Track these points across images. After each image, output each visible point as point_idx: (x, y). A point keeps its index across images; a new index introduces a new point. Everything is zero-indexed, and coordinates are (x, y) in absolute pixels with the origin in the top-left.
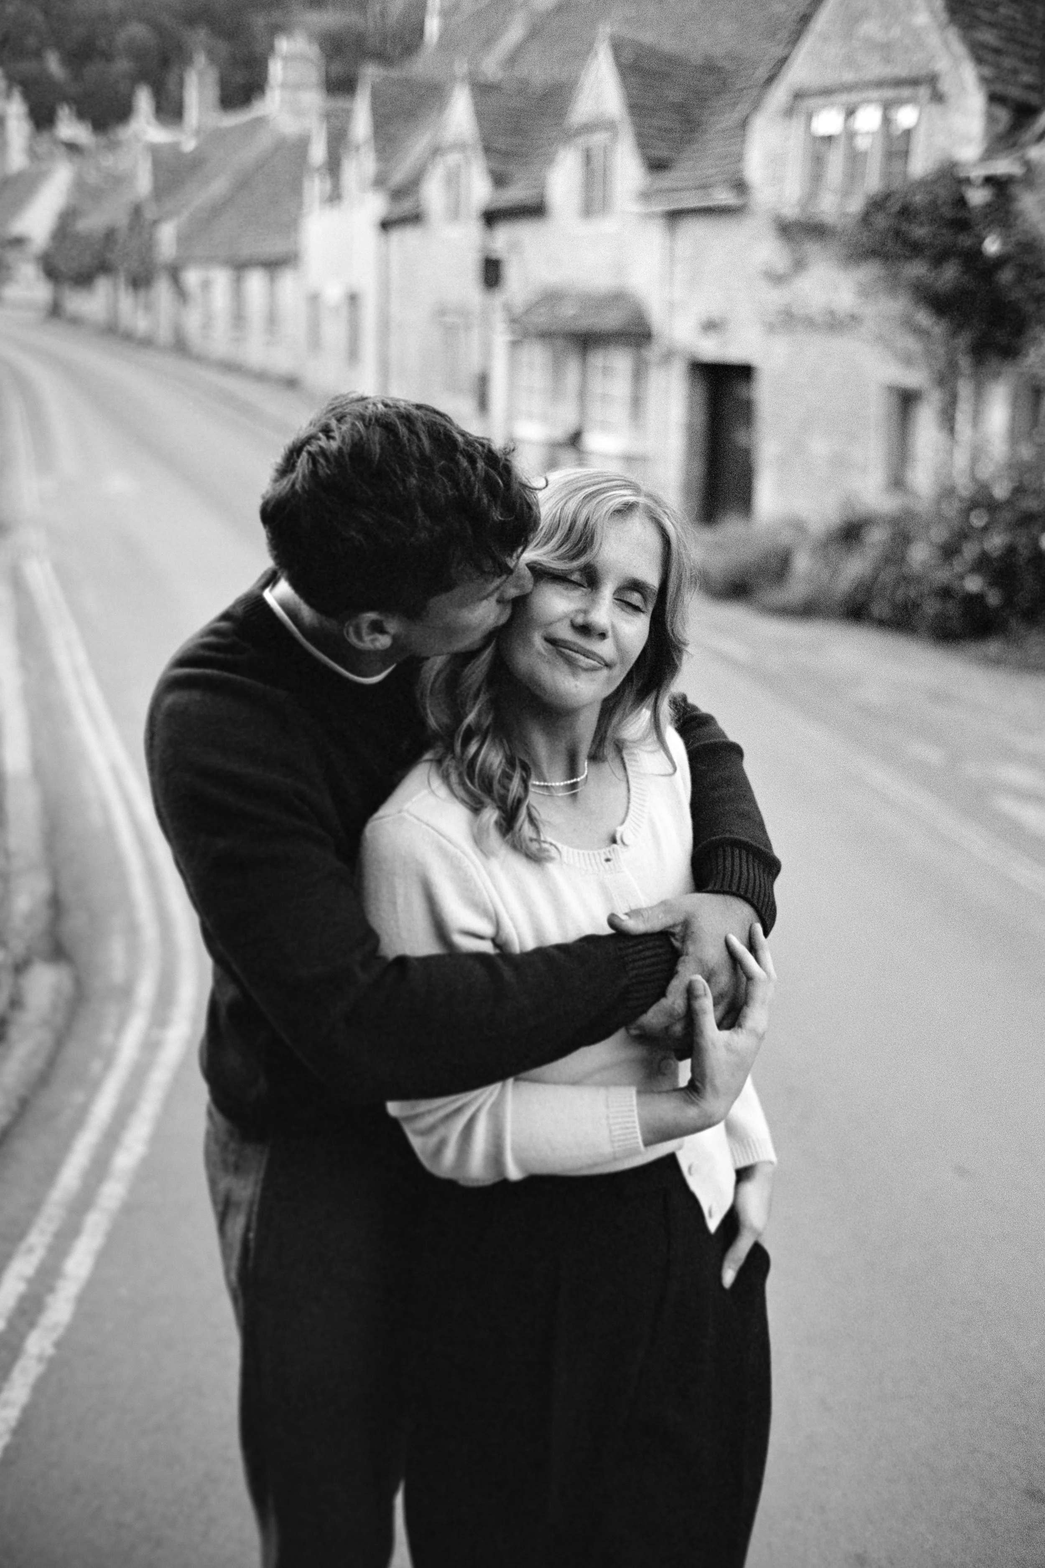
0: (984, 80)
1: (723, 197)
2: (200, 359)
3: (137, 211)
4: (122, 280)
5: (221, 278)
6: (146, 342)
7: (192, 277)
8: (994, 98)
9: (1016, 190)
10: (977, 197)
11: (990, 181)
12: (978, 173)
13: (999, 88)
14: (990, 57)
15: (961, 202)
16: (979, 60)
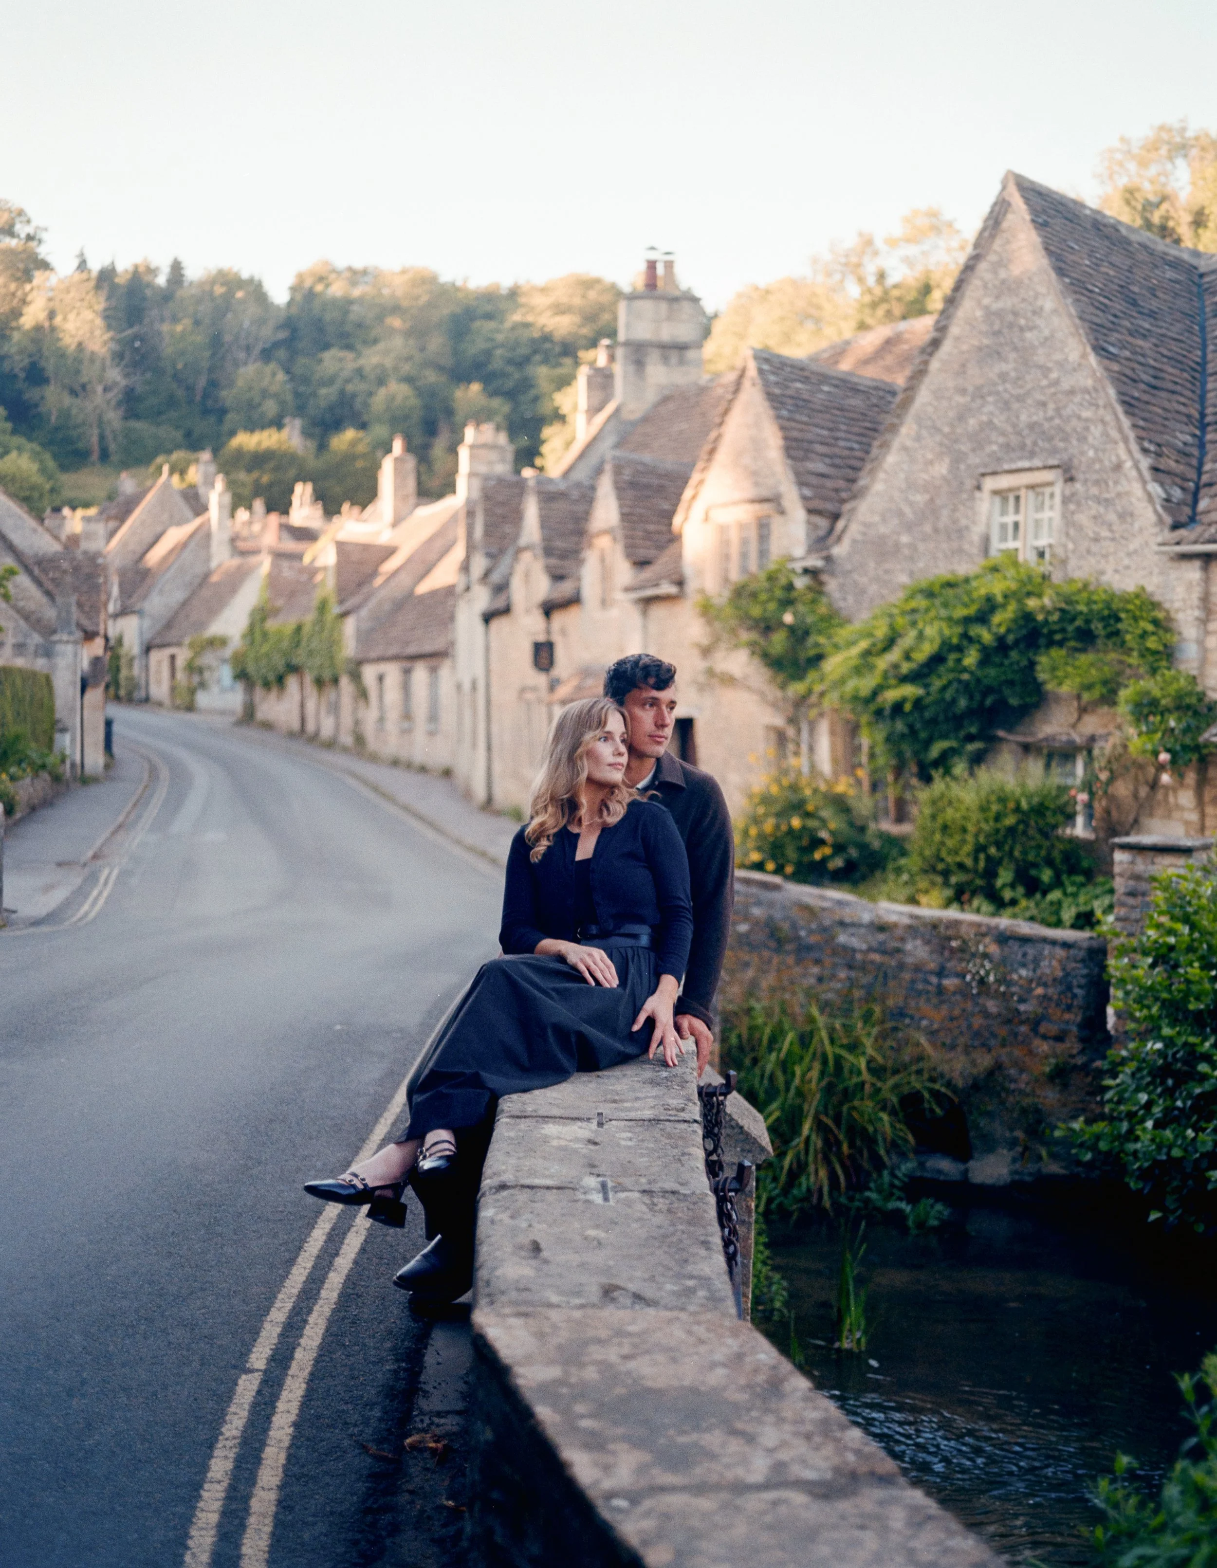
0: (804, 498)
1: (667, 588)
2: (374, 758)
3: (323, 607)
4: (308, 679)
5: (392, 672)
6: (330, 745)
7: (369, 673)
8: (811, 511)
9: (825, 578)
10: (801, 583)
11: (806, 571)
12: (798, 566)
13: (818, 504)
14: (814, 480)
15: (790, 587)
16: (801, 483)
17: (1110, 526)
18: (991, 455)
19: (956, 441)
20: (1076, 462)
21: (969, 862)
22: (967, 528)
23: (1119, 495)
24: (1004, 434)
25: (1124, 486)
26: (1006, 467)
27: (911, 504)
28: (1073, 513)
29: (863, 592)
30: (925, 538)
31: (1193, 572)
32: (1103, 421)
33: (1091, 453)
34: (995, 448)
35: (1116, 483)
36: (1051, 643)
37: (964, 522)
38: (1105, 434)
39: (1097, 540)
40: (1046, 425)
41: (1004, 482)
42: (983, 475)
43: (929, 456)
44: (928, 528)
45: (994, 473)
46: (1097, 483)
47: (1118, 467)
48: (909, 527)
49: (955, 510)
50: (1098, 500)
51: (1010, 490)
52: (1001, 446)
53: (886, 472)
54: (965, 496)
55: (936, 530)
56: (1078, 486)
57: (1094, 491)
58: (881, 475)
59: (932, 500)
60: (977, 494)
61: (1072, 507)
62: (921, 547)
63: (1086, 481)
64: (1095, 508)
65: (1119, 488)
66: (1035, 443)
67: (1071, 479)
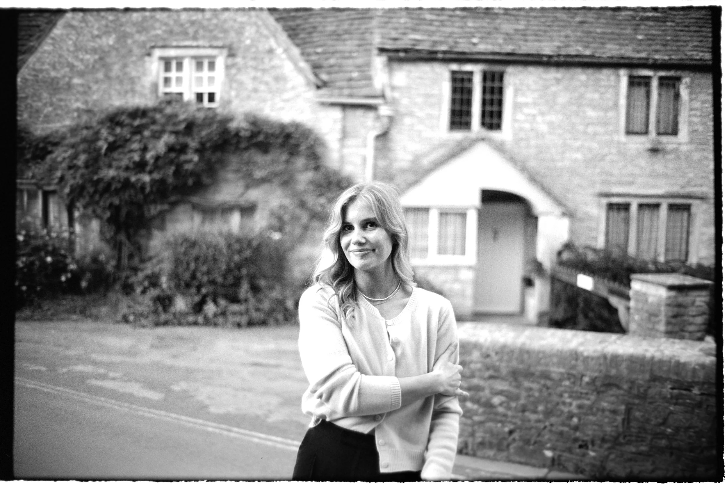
17: (267, 84)
18: (157, 36)
19: (121, 25)
20: (235, 46)
21: (220, 280)
22: (139, 78)
23: (273, 67)
24: (166, 24)
25: (276, 62)
26: (175, 44)
27: (82, 60)
28: (235, 75)
29: (38, 111)
30: (97, 82)
31: (337, 113)
32: (255, 24)
33: (248, 42)
34: (159, 32)
35: (271, 60)
36: (237, 149)
37: (134, 74)
38: (257, 31)
39: (256, 90)
40: (205, 23)
41: (171, 53)
42: (153, 47)
43: (96, 32)
44: (100, 75)
45: (164, 47)
46: (255, 59)
47: (271, 51)
48: (81, 74)
49: (125, 66)
50: (255, 68)
51: (176, 58)
52: (165, 31)
53: (53, 39)
54: (134, 58)
55: (108, 77)
56: (239, 60)
57: (251, 63)
58: (49, 41)
59: (101, 59)
60: (147, 59)
61: (233, 71)
62: (95, 87)
63: (244, 58)
64: (253, 73)
65: (273, 63)
66: (196, 32)
67: (232, 55)
